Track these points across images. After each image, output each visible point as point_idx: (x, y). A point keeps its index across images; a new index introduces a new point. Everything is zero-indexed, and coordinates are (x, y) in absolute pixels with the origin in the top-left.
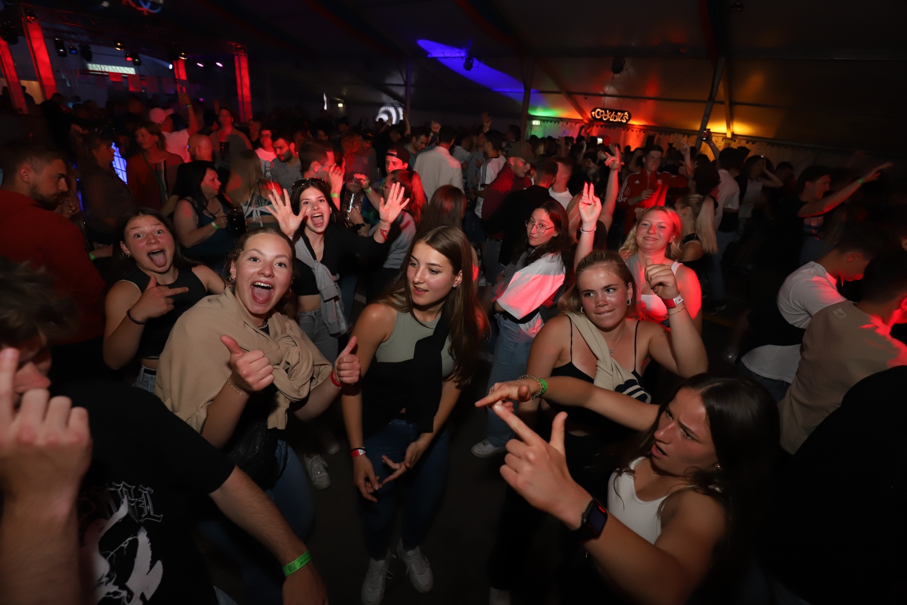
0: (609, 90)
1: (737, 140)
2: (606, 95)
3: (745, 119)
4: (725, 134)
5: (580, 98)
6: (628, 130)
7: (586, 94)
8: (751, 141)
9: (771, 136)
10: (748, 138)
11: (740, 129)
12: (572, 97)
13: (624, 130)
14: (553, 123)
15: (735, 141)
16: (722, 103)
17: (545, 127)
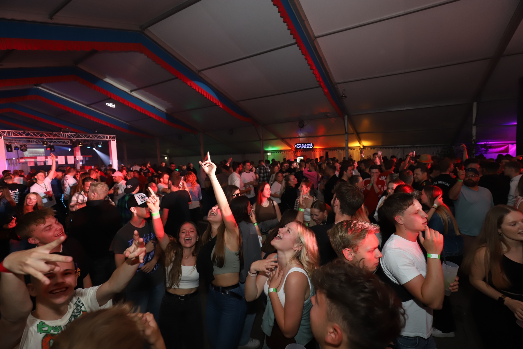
0: (301, 135)
1: (366, 149)
2: (300, 137)
3: (366, 139)
4: (360, 147)
5: (288, 140)
6: (315, 151)
7: (291, 138)
8: (372, 148)
9: (380, 145)
10: (371, 147)
11: (366, 143)
12: (284, 140)
13: (313, 151)
14: (278, 153)
15: (365, 149)
16: (353, 134)
17: (274, 155)
